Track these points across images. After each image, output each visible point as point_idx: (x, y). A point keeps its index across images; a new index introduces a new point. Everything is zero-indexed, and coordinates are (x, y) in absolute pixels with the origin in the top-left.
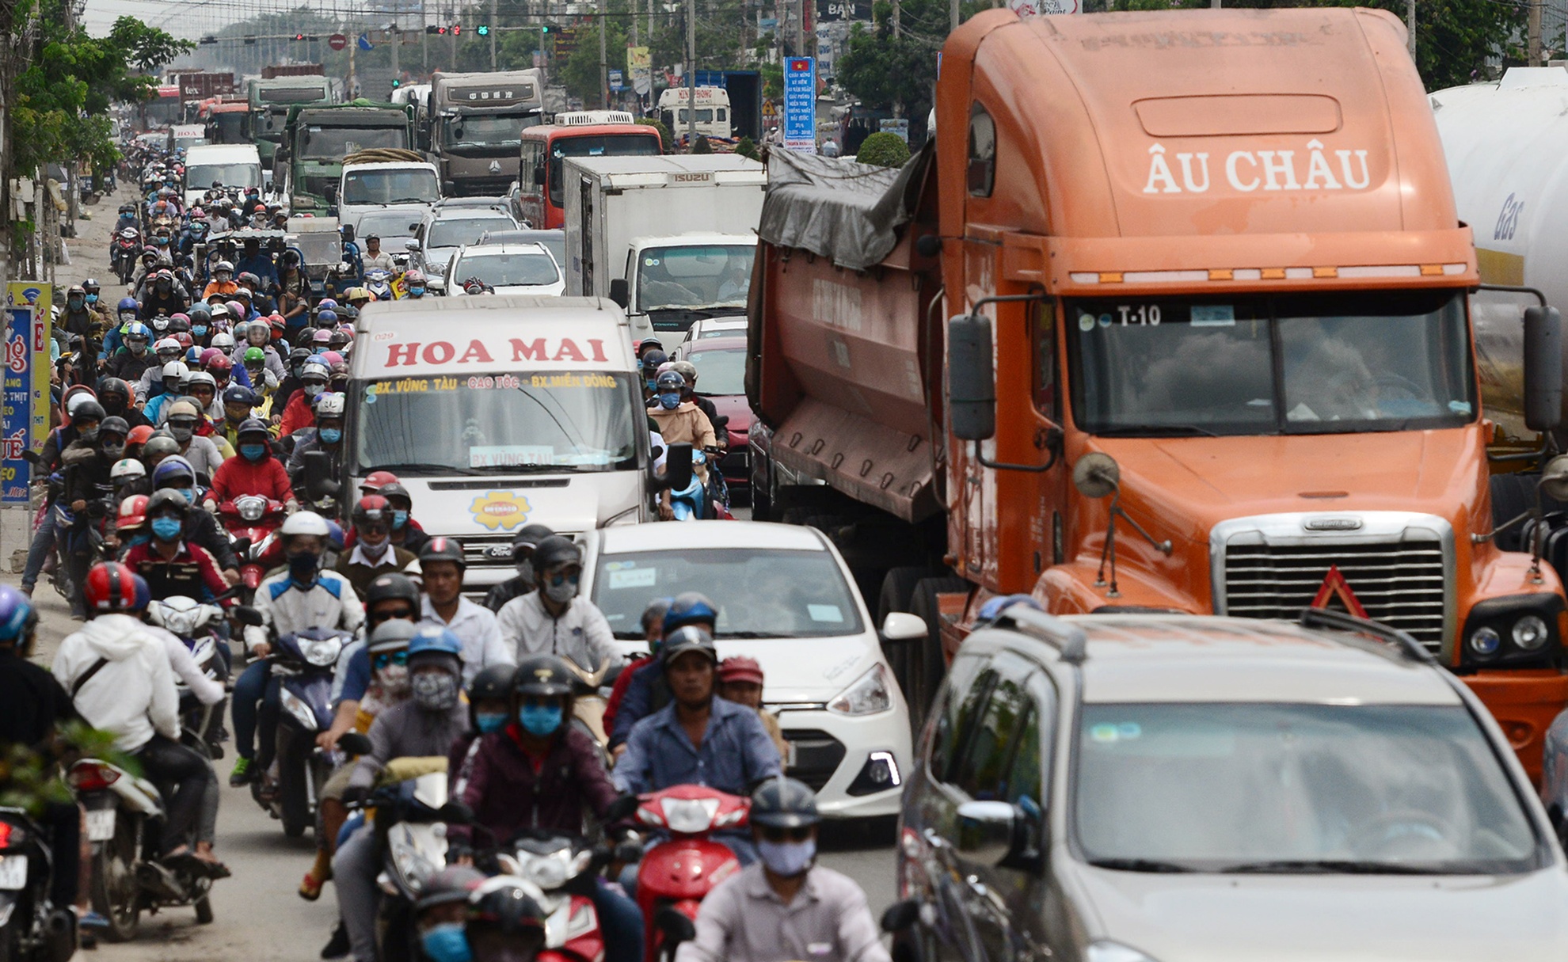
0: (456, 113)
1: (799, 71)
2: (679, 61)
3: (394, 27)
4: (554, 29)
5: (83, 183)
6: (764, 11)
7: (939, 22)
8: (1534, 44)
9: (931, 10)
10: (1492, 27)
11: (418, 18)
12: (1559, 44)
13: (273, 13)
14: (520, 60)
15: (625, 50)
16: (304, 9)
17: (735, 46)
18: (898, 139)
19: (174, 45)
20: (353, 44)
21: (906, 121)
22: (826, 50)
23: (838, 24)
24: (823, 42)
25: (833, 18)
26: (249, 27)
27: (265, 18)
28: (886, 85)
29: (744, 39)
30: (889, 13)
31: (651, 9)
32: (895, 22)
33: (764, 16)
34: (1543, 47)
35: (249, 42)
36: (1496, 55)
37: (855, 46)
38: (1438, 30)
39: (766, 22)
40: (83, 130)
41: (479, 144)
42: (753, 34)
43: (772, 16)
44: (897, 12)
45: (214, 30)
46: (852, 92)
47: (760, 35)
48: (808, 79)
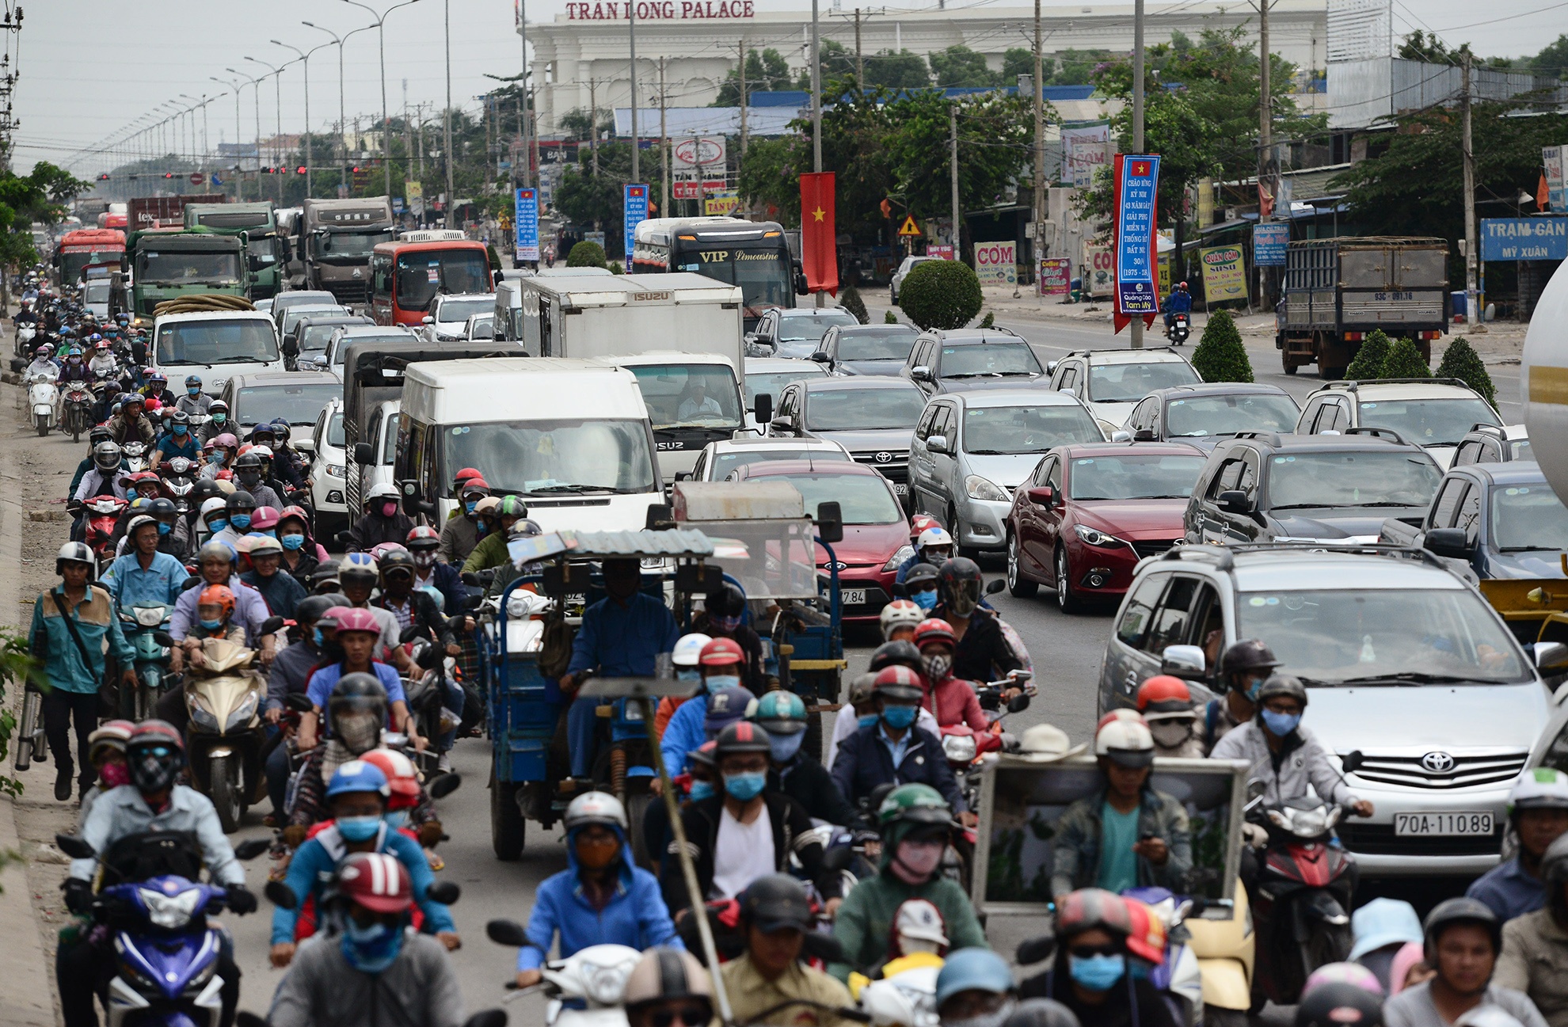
0: (325, 231)
1: (527, 198)
2: (443, 192)
3: (237, 168)
4: (349, 169)
5: (14, 279)
6: (502, 157)
7: (626, 164)
8: (1039, 177)
9: (620, 155)
10: (1010, 165)
11: (255, 161)
12: (1055, 177)
13: (149, 159)
14: (328, 191)
15: (404, 185)
16: (172, 156)
17: (482, 182)
18: (597, 245)
19: (79, 184)
20: (208, 181)
21: (603, 233)
22: (546, 184)
23: (554, 166)
24: (543, 178)
25: (551, 161)
26: (133, 168)
27: (144, 162)
28: (589, 209)
29: (488, 178)
30: (591, 157)
31: (421, 155)
32: (595, 164)
33: (502, 161)
34: (1045, 179)
35: (133, 178)
36: (1012, 185)
37: (567, 181)
38: (972, 167)
39: (503, 164)
40: (12, 242)
41: (344, 255)
42: (494, 173)
43: (506, 159)
44: (595, 157)
45: (109, 171)
46: (564, 213)
47: (499, 174)
48: (533, 204)
